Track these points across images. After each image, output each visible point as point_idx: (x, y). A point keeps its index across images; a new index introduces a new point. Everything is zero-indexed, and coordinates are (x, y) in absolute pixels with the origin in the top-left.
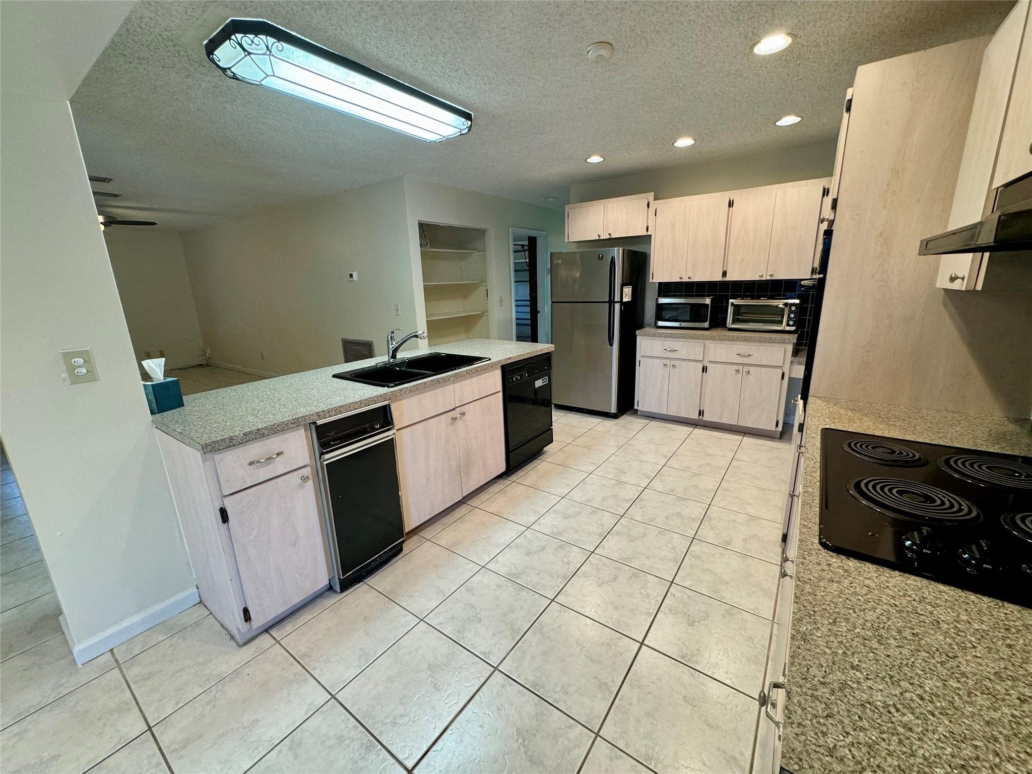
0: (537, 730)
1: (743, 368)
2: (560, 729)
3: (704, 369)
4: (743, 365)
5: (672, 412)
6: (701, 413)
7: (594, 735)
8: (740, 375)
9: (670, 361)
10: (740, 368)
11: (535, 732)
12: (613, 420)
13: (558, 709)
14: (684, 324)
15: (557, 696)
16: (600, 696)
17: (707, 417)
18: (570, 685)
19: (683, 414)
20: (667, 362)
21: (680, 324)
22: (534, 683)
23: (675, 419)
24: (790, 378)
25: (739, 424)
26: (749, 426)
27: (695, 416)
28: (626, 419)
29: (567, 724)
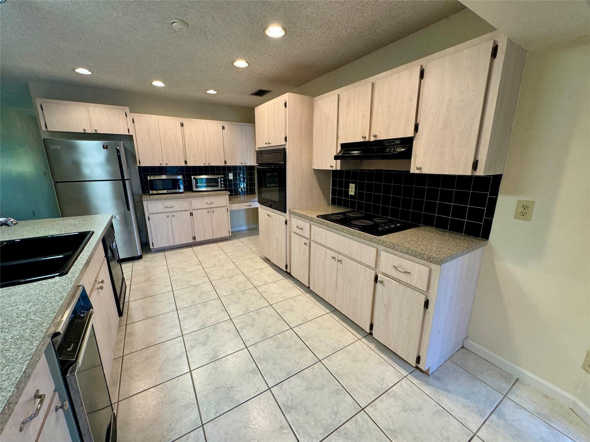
0: (310, 382)
1: (210, 210)
2: (313, 373)
3: (191, 214)
4: (210, 208)
5: (177, 243)
6: (194, 238)
7: (320, 362)
8: (210, 214)
9: (171, 214)
10: (209, 210)
11: (310, 383)
12: (140, 260)
13: (303, 370)
14: (170, 191)
15: (298, 368)
16: (305, 353)
17: (197, 240)
18: (296, 361)
19: (184, 242)
20: (168, 214)
21: (167, 191)
22: (287, 374)
23: (178, 247)
24: (230, 210)
25: (214, 238)
26: (218, 237)
27: (191, 241)
28: (148, 257)
29: (312, 369)
